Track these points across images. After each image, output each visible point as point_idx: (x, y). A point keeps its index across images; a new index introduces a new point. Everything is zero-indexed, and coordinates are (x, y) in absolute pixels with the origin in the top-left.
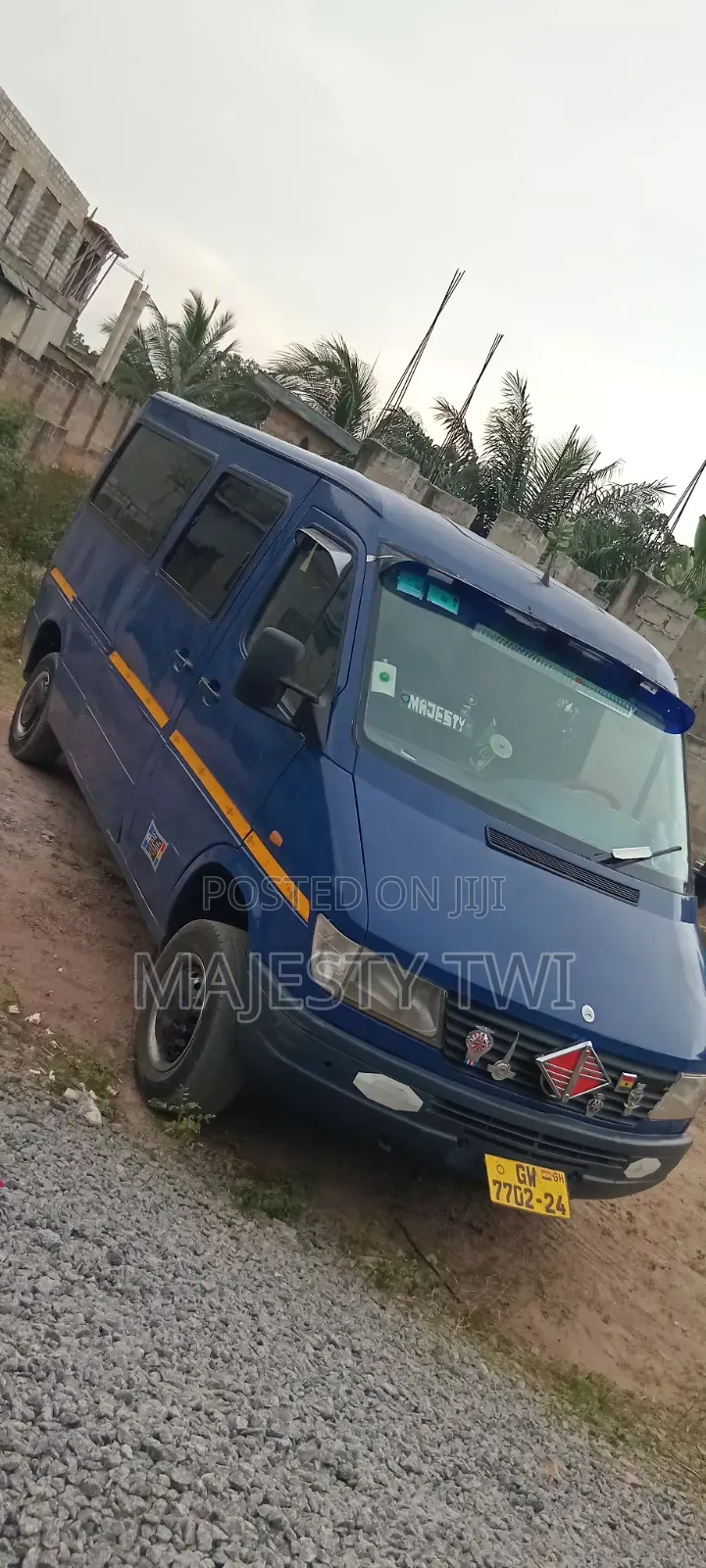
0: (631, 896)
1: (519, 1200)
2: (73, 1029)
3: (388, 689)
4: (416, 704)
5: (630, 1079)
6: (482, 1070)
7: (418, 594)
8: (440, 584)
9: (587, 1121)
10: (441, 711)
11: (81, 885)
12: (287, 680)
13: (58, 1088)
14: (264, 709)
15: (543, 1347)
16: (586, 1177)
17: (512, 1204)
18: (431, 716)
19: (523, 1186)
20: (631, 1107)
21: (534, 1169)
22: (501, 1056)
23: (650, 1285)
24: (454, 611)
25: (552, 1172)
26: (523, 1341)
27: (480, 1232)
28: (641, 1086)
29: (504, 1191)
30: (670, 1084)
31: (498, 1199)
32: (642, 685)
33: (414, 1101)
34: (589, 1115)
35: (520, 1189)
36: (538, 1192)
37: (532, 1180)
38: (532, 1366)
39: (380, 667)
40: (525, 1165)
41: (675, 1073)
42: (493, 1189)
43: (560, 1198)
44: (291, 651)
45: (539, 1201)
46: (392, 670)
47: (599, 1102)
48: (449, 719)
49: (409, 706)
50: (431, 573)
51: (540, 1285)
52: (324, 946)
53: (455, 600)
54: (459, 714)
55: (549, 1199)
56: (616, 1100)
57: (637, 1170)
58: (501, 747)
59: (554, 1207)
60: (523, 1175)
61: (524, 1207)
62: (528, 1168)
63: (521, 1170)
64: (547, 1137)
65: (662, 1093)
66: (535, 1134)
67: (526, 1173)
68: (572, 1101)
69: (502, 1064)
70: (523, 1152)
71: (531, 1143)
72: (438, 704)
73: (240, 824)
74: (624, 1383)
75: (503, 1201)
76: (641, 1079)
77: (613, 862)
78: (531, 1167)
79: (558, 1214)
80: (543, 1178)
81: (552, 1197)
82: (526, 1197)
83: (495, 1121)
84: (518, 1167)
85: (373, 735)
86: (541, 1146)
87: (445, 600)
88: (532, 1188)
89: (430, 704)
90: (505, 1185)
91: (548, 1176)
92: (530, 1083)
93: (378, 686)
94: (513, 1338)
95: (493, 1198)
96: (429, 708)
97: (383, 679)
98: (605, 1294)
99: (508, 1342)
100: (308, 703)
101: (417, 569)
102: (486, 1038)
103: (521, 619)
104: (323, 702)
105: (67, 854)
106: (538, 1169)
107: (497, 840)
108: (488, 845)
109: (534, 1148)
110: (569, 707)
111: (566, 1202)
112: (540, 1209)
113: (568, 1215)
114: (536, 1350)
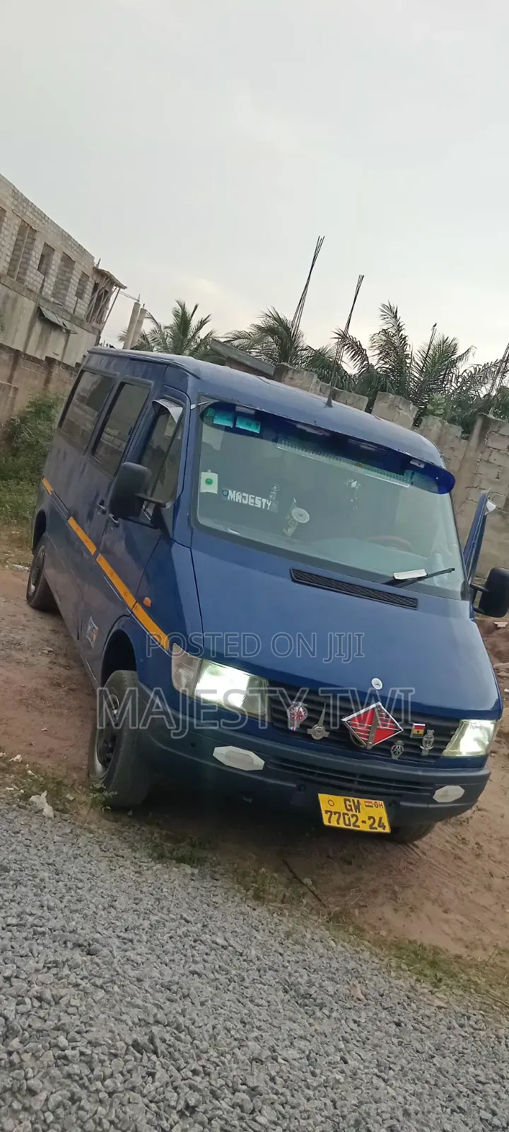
0: (412, 603)
1: (347, 823)
2: (46, 764)
3: (213, 489)
4: (234, 496)
5: (421, 727)
6: (303, 735)
7: (230, 424)
8: (245, 415)
9: (395, 762)
10: (252, 498)
11: (68, 678)
12: (142, 495)
13: (26, 797)
14: (131, 518)
15: (390, 931)
16: (403, 803)
17: (342, 825)
18: (246, 502)
19: (350, 813)
20: (426, 749)
21: (358, 801)
22: (316, 721)
23: (489, 888)
24: (257, 431)
25: (373, 801)
26: (374, 928)
27: (350, 863)
28: (430, 732)
29: (334, 817)
30: (455, 729)
31: (330, 822)
32: (411, 462)
33: (259, 763)
34: (395, 757)
35: (348, 815)
36: (362, 816)
37: (357, 808)
38: (380, 943)
39: (204, 476)
40: (351, 799)
41: (458, 720)
42: (325, 818)
43: (381, 819)
44: (141, 474)
45: (364, 822)
46: (214, 477)
47: (399, 746)
48: (259, 502)
49: (229, 499)
50: (238, 409)
51: (394, 892)
52: (180, 666)
53: (257, 424)
54: (267, 498)
55: (372, 820)
56: (413, 745)
57: (443, 796)
58: (301, 515)
59: (376, 825)
60: (350, 806)
61: (352, 827)
62: (353, 801)
63: (348, 803)
64: (363, 776)
65: (451, 736)
66: (354, 775)
67: (352, 804)
68: (375, 748)
69: (317, 727)
70: (348, 789)
71: (352, 781)
72: (249, 494)
73: (130, 600)
74: (456, 949)
75: (334, 824)
76: (429, 727)
77: (395, 582)
78: (356, 800)
79: (380, 830)
80: (366, 806)
81: (374, 818)
82: (353, 820)
83: (321, 769)
84: (345, 800)
85: (203, 521)
86: (360, 783)
87: (249, 425)
88: (357, 814)
89: (244, 494)
90: (335, 813)
91: (370, 804)
92: (342, 739)
93: (204, 488)
94: (366, 927)
95: (326, 823)
96: (244, 497)
97: (209, 483)
98: (448, 895)
99: (362, 930)
100: (158, 507)
101: (225, 407)
102: (301, 710)
103: (308, 430)
104: (169, 505)
105: (62, 661)
106: (362, 801)
107: (300, 577)
108: (293, 581)
109: (355, 786)
110: (354, 484)
111: (385, 821)
112: (365, 828)
113: (387, 830)
114: (384, 933)
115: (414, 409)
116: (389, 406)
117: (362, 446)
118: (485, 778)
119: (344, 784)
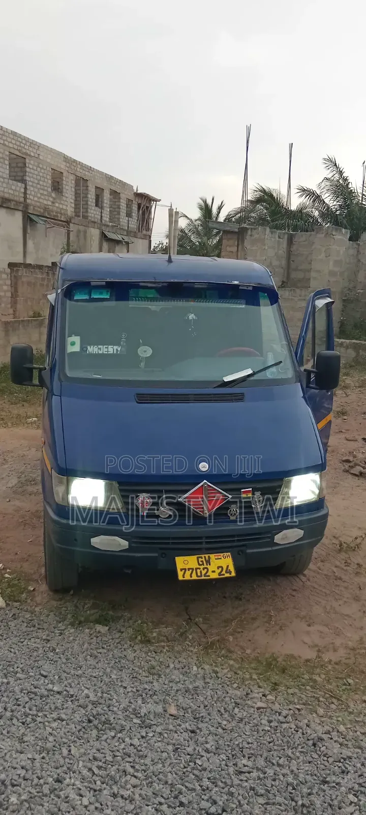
0: (239, 398)
1: (199, 574)
3: (77, 348)
4: (92, 349)
5: (249, 491)
7: (86, 297)
8: (98, 288)
10: (106, 348)
15: (255, 649)
16: (249, 551)
17: (194, 577)
18: (100, 352)
19: (202, 567)
21: (209, 557)
24: (108, 297)
25: (222, 554)
26: (242, 648)
28: (258, 494)
29: (188, 573)
30: (280, 487)
31: (184, 577)
32: (240, 288)
35: (200, 569)
36: (212, 567)
37: (208, 562)
39: (70, 340)
40: (203, 556)
41: (282, 480)
42: (180, 574)
43: (228, 566)
45: (214, 572)
46: (77, 339)
48: (111, 349)
49: (88, 352)
50: (92, 284)
51: (270, 617)
52: (57, 485)
53: (108, 291)
54: (119, 344)
55: (220, 569)
57: (283, 539)
58: (145, 352)
59: (224, 572)
60: (202, 561)
61: (203, 578)
62: (205, 557)
63: (200, 559)
64: (207, 538)
65: (279, 493)
66: (200, 538)
67: (203, 559)
70: (200, 549)
71: (201, 543)
72: (103, 345)
74: (308, 655)
75: (187, 577)
76: (255, 490)
77: (224, 384)
78: (207, 556)
79: (227, 575)
80: (216, 559)
81: (222, 567)
82: (204, 572)
83: (173, 538)
84: (198, 558)
85: (69, 374)
86: (207, 543)
87: (101, 293)
88: (208, 566)
89: (99, 347)
90: (189, 569)
91: (219, 557)
93: (70, 349)
94: (235, 648)
95: (181, 578)
96: (100, 349)
97: (73, 344)
99: (232, 652)
100: (41, 371)
101: (82, 285)
104: (47, 368)
106: (212, 556)
107: (142, 399)
108: (138, 403)
109: (204, 546)
110: (192, 316)
111: (232, 568)
112: (214, 576)
113: (233, 574)
114: (248, 651)
115: (347, 233)
116: (325, 236)
117: (196, 286)
118: (326, 516)
119: (192, 546)
